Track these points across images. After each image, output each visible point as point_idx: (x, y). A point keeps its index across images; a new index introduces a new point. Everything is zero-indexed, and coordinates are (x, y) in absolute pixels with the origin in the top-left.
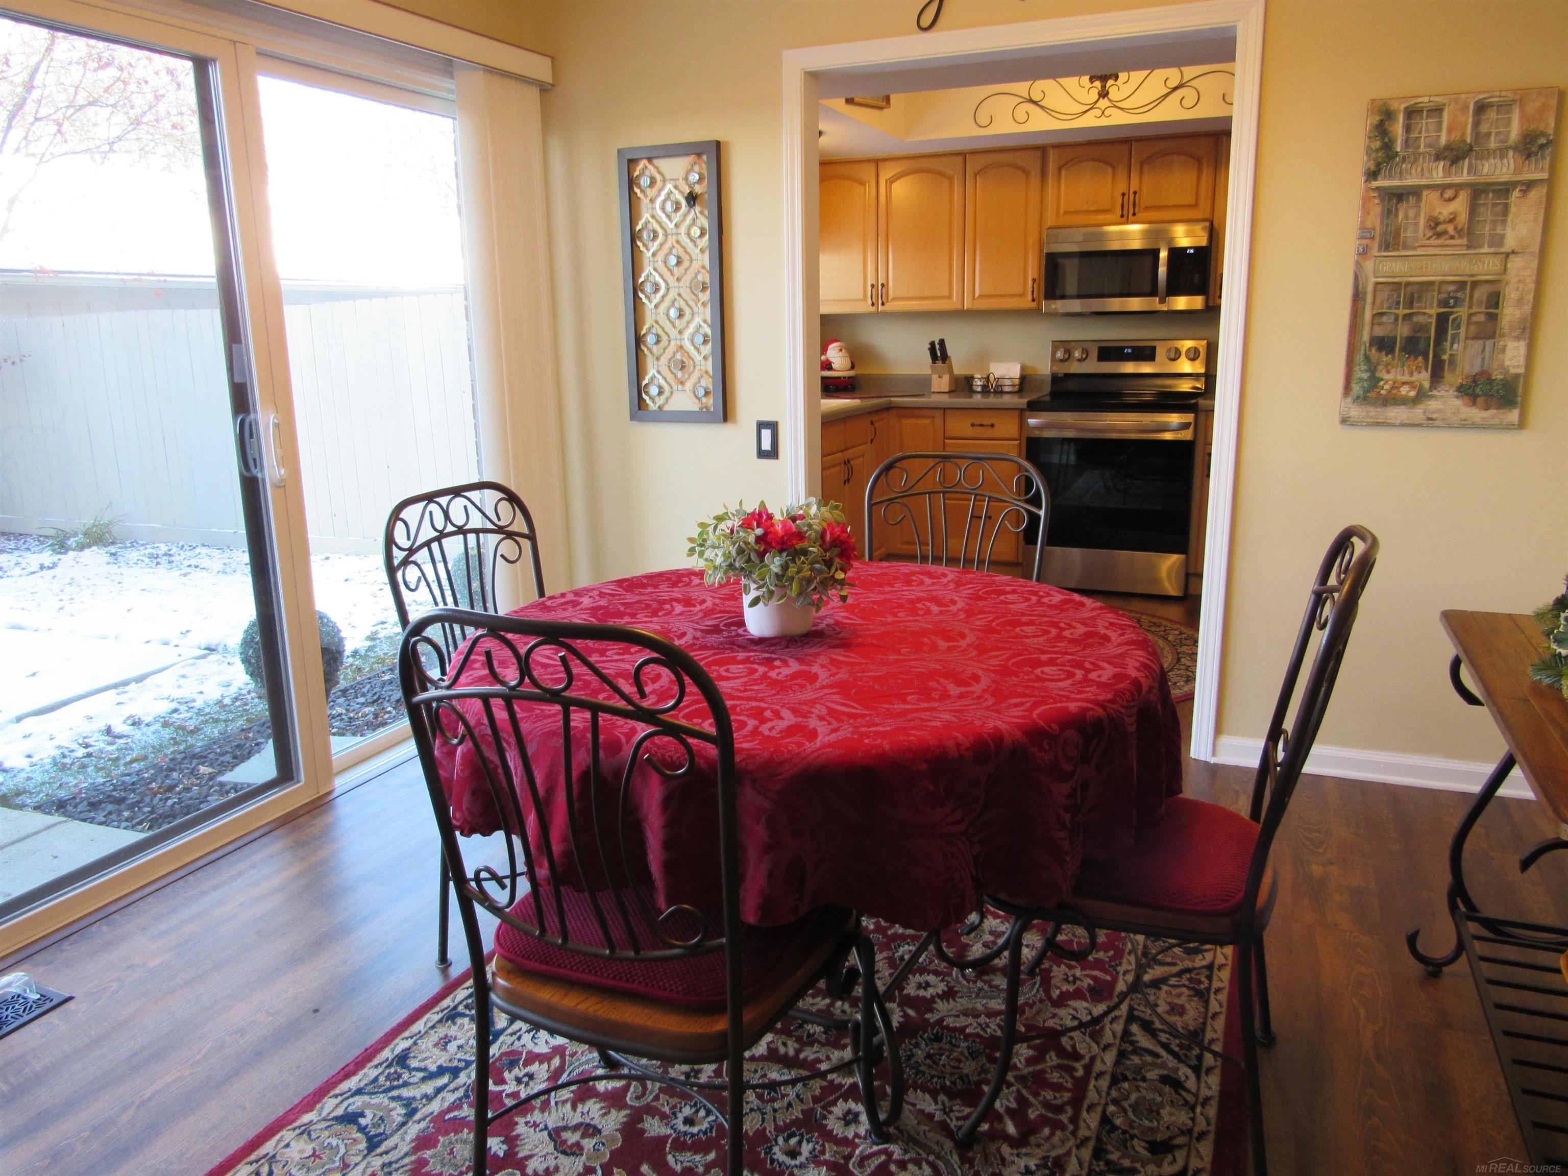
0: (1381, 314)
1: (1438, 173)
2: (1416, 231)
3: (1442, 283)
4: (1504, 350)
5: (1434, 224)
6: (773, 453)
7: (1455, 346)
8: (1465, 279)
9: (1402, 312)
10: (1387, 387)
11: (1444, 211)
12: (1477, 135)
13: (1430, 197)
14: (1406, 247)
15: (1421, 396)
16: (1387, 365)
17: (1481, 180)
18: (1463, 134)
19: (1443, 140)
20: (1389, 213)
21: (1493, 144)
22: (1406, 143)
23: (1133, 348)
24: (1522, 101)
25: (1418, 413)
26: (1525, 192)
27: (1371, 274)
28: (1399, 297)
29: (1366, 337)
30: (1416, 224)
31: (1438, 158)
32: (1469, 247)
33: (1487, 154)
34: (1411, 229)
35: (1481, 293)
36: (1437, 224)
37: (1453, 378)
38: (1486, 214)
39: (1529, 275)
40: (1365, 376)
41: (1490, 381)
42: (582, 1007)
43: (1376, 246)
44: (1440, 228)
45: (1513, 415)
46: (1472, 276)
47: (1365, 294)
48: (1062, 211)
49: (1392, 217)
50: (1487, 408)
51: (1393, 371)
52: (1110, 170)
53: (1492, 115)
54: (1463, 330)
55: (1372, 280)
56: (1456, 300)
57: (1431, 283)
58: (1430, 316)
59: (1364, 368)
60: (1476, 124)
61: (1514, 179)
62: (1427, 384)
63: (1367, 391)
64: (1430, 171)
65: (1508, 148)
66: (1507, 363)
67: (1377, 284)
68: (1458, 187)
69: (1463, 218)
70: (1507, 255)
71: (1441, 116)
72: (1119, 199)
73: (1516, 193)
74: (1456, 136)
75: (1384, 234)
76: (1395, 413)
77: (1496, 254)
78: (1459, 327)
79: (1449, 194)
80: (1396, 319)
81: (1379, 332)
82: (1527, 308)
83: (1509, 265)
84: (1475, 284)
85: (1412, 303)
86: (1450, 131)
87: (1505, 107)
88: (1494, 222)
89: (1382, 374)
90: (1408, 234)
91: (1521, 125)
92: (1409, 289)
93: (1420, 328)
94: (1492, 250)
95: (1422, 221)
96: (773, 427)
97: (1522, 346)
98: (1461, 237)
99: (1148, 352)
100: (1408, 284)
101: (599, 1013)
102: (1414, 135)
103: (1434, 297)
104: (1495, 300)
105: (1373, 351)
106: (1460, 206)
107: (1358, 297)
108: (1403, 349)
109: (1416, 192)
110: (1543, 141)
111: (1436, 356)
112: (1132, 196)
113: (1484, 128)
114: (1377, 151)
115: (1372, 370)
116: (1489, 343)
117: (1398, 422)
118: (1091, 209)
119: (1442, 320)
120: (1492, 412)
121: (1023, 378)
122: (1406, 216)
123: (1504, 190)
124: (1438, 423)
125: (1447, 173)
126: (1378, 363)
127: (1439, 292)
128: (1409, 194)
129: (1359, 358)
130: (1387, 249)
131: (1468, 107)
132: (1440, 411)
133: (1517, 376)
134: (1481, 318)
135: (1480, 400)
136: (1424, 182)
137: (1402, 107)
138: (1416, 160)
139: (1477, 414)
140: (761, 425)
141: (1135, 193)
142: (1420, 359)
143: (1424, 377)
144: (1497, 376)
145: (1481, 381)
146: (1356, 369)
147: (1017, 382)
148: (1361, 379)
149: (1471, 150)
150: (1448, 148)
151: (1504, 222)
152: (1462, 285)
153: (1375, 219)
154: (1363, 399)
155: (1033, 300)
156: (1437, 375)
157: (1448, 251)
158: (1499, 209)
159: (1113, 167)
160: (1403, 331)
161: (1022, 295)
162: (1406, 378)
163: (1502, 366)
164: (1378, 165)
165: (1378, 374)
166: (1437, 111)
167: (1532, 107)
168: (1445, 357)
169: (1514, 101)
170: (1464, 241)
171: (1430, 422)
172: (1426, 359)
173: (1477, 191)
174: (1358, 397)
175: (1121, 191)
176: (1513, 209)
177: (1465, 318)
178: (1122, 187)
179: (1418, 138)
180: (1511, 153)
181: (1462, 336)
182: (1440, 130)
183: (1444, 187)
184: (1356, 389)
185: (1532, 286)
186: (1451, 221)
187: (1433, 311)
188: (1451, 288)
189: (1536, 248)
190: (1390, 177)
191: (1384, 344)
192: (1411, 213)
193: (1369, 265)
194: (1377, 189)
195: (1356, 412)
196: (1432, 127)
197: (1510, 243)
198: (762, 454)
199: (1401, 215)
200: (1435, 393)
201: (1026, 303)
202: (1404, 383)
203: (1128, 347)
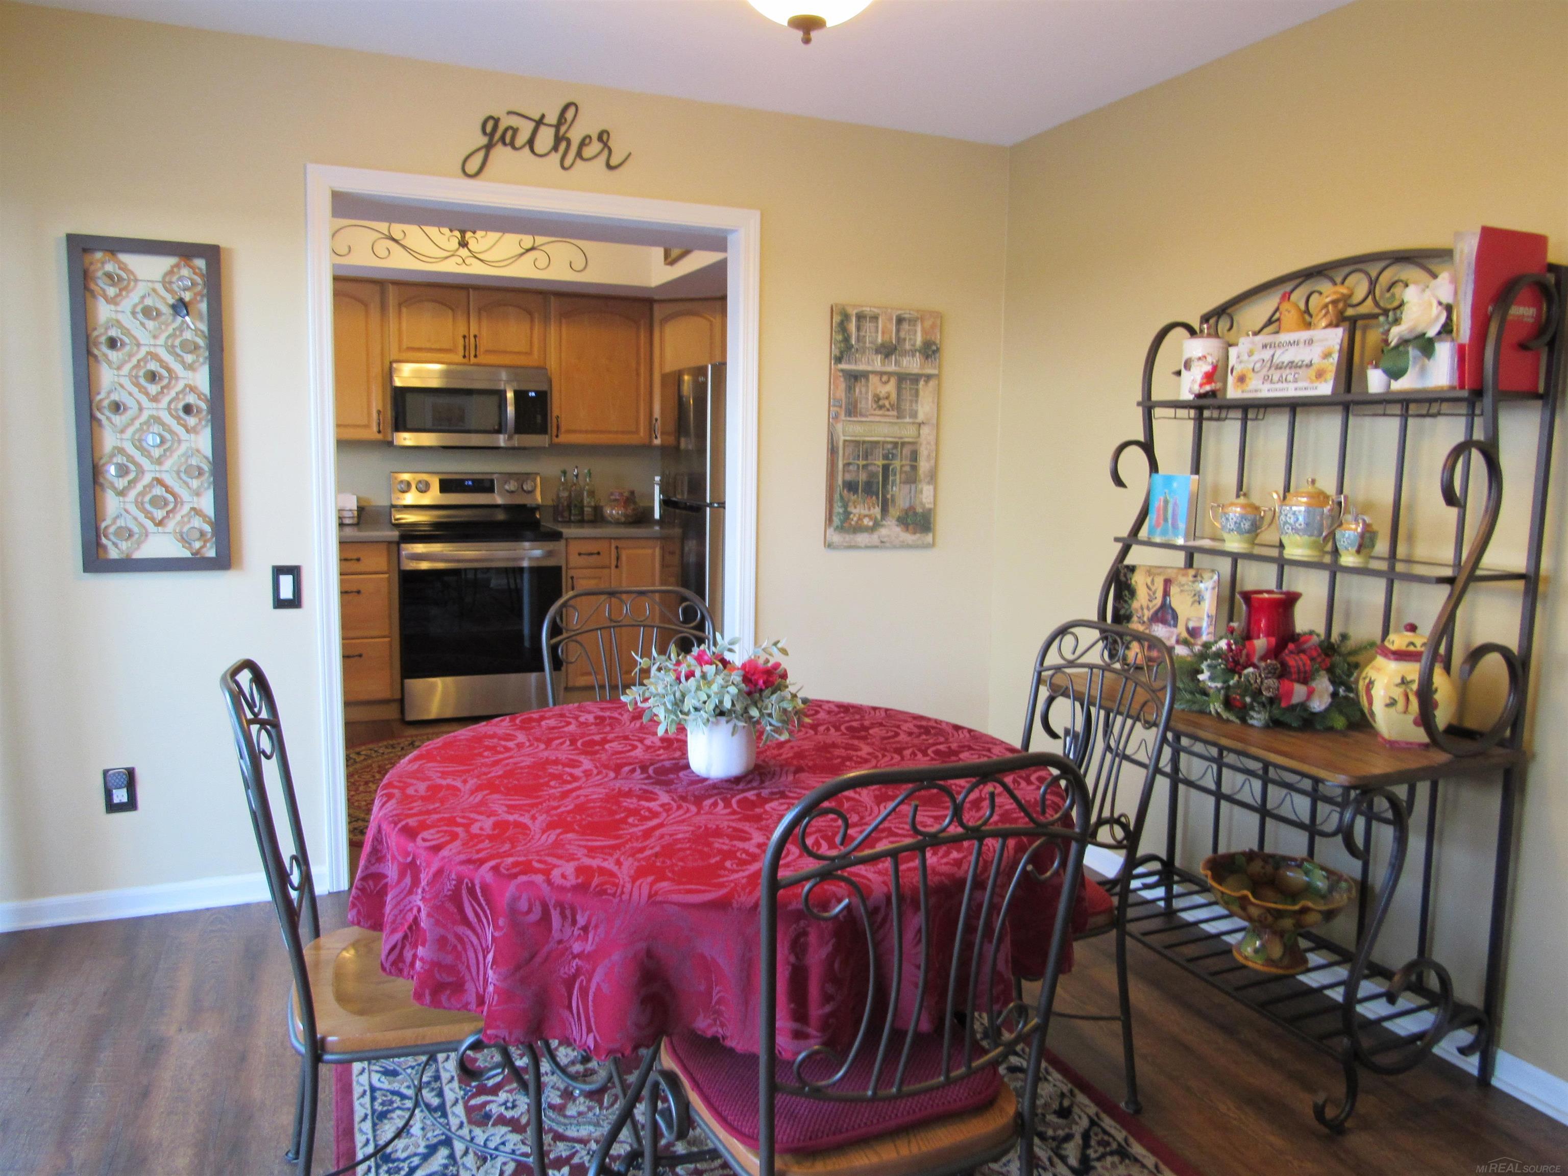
0: (849, 464)
1: (878, 363)
2: (867, 403)
3: (884, 442)
4: (921, 492)
5: (877, 399)
6: (295, 602)
7: (894, 488)
8: (896, 440)
9: (862, 462)
10: (855, 519)
11: (883, 390)
12: (898, 339)
13: (873, 379)
14: (862, 415)
15: (876, 525)
16: (854, 502)
17: (903, 371)
18: (891, 338)
19: (880, 340)
20: (850, 389)
21: (907, 346)
22: (858, 339)
23: (473, 481)
24: (922, 319)
25: (874, 538)
26: (927, 382)
27: (841, 434)
28: (859, 451)
29: (840, 482)
30: (867, 399)
31: (877, 351)
32: (898, 418)
33: (904, 353)
34: (863, 402)
35: (907, 451)
36: (879, 399)
37: (894, 512)
38: (907, 395)
39: (932, 439)
40: (841, 510)
41: (915, 514)
42: (915, 1149)
43: (843, 413)
44: (881, 403)
45: (929, 538)
46: (901, 438)
47: (838, 448)
48: (404, 346)
49: (852, 391)
50: (915, 533)
51: (858, 507)
52: (450, 312)
53: (905, 326)
54: (898, 476)
55: (842, 438)
56: (893, 454)
57: (877, 442)
58: (878, 466)
59: (840, 504)
60: (898, 331)
61: (920, 372)
62: (879, 517)
63: (842, 522)
64: (873, 361)
65: (916, 350)
66: (924, 500)
67: (845, 441)
68: (890, 374)
69: (894, 396)
70: (920, 425)
71: (877, 322)
72: (461, 342)
73: (922, 383)
74: (887, 337)
75: (848, 404)
76: (862, 538)
77: (913, 423)
78: (895, 475)
79: (885, 378)
80: (858, 468)
81: (848, 477)
82: (932, 462)
83: (921, 432)
84: (903, 444)
85: (867, 456)
86: (883, 333)
87: (913, 321)
88: (911, 401)
89: (851, 509)
90: (862, 405)
91: (922, 336)
92: (865, 446)
93: (872, 475)
94: (911, 420)
95: (870, 398)
96: (294, 571)
97: (931, 487)
98: (893, 410)
99: (487, 485)
100: (864, 442)
101: (924, 1149)
102: (862, 334)
103: (879, 452)
104: (914, 456)
105: (845, 491)
106: (890, 388)
107: (833, 451)
108: (864, 491)
109: (865, 375)
110: (934, 348)
111: (884, 496)
112: (472, 339)
113: (902, 334)
114: (840, 342)
115: (845, 506)
116: (913, 486)
117: (863, 545)
118: (433, 347)
119: (886, 468)
120: (918, 535)
121: (361, 509)
122: (861, 392)
123: (915, 379)
124: (888, 545)
125: (883, 364)
126: (849, 501)
127: (883, 449)
128: (861, 376)
129: (837, 496)
130: (850, 415)
131: (892, 319)
132: (889, 536)
133: (930, 510)
134: (907, 468)
135: (911, 527)
136: (869, 368)
137: (855, 312)
138: (864, 352)
139: (909, 538)
140: (279, 571)
141: (475, 337)
142: (874, 498)
143: (877, 511)
144: (919, 510)
145: (911, 513)
146: (835, 505)
147: (356, 513)
148: (839, 513)
149: (895, 349)
150: (883, 345)
151: (917, 402)
152: (895, 444)
153: (841, 393)
154: (841, 529)
155: (379, 432)
156: (885, 510)
157: (887, 420)
158: (913, 392)
159: (452, 310)
160: (863, 477)
161: (367, 426)
162: (866, 512)
163: (921, 503)
164: (842, 353)
165: (849, 509)
166: (875, 318)
167: (928, 324)
168: (889, 496)
169: (918, 318)
170: (895, 413)
171: (882, 545)
172: (878, 498)
173: (902, 378)
174: (837, 527)
175: (462, 333)
176: (921, 393)
177: (898, 468)
178: (462, 330)
179: (864, 337)
180: (918, 354)
181: (898, 481)
182: (877, 332)
183: (881, 374)
184: (836, 521)
185: (934, 447)
186: (887, 398)
187: (880, 462)
188: (890, 446)
189: (935, 422)
190: (849, 362)
191: (851, 486)
192: (863, 390)
193: (839, 427)
194: (842, 371)
195: (836, 538)
196: (873, 329)
197: (921, 417)
198: (280, 604)
199: (857, 390)
200: (884, 522)
201: (372, 433)
202: (865, 516)
203: (468, 480)
